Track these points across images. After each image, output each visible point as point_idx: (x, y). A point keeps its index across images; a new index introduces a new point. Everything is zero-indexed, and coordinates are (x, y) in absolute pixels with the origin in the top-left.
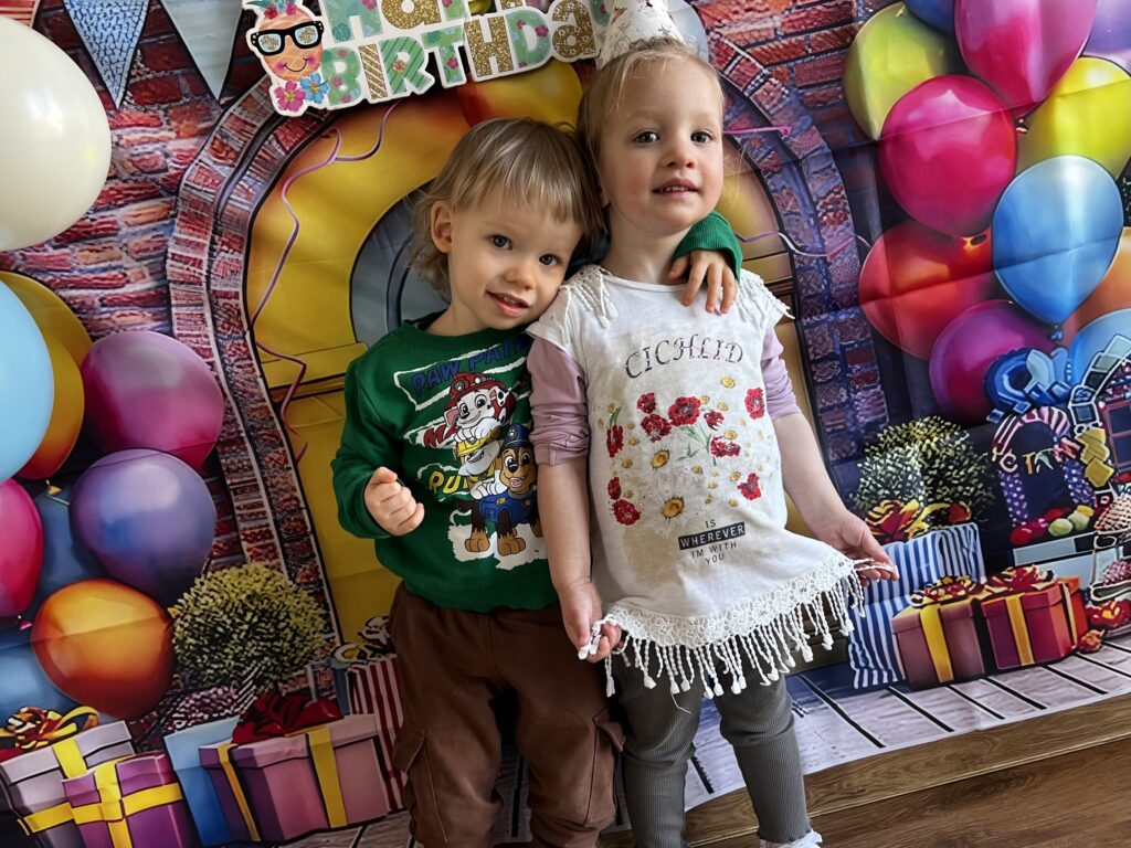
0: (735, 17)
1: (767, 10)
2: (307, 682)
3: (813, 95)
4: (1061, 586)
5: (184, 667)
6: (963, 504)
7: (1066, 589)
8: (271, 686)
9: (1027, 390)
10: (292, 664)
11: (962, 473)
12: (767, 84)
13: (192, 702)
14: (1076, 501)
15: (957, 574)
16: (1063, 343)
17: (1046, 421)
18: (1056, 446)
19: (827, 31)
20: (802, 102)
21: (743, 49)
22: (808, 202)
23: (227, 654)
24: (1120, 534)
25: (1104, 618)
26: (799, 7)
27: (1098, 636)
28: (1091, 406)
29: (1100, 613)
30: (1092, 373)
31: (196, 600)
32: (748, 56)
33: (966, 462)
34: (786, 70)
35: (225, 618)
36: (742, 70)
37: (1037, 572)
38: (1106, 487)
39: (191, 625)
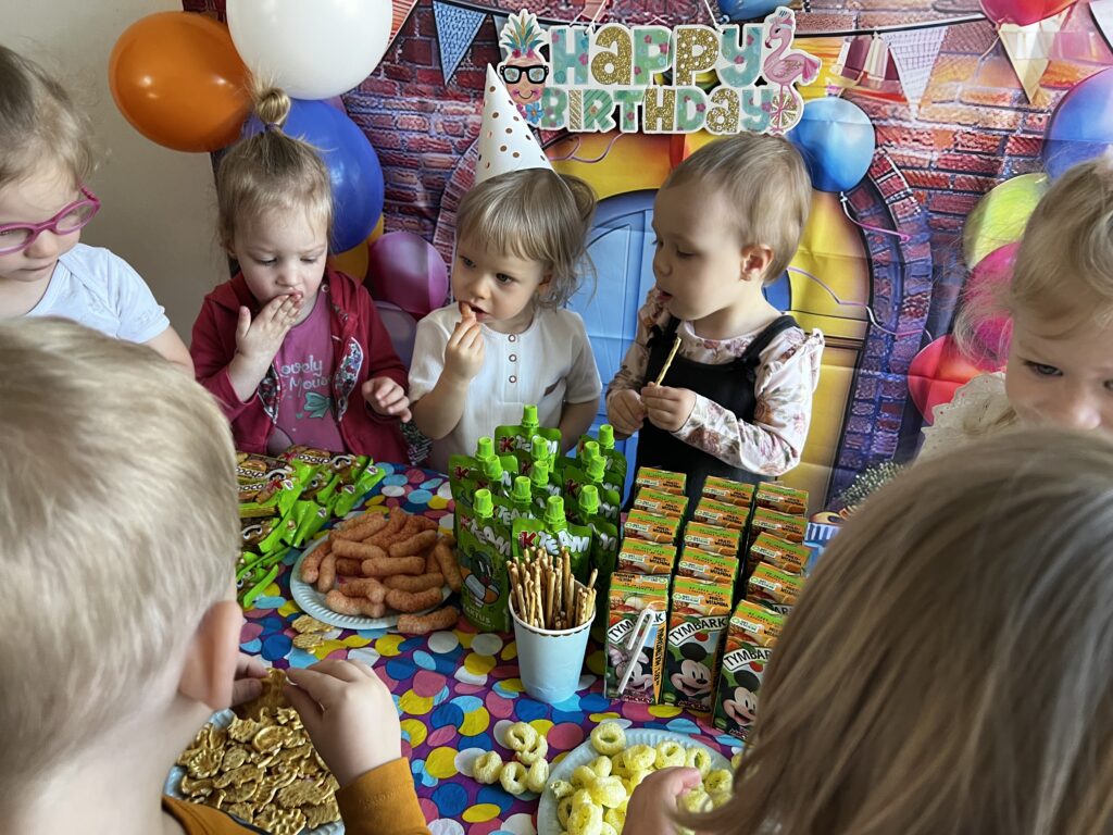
0: (903, 142)
1: (931, 145)
3: (938, 220)
12: (907, 200)
19: (971, 176)
20: (928, 221)
21: (899, 168)
22: (899, 295)
26: (957, 151)
32: (900, 175)
34: (926, 195)
36: (892, 183)
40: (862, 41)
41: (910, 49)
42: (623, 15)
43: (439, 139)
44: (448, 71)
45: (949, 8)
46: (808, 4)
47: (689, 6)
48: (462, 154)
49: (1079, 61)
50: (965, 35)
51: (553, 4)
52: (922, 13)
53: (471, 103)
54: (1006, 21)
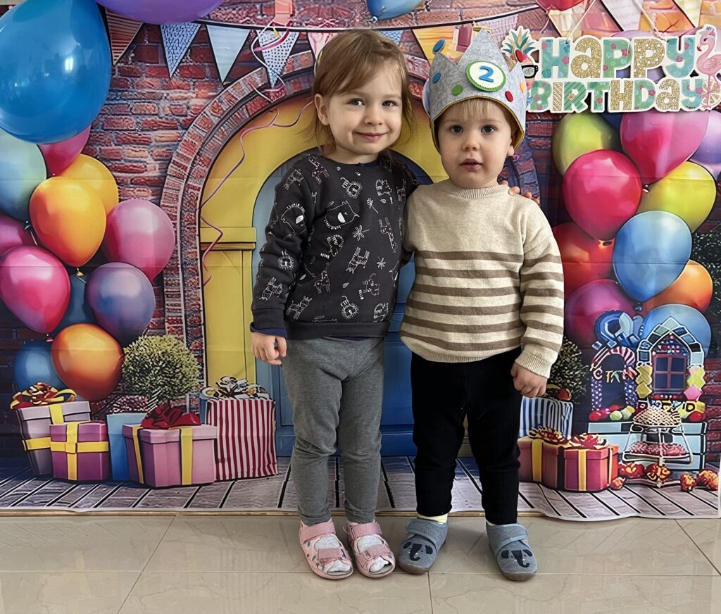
2: (185, 402)
3: (535, 142)
4: (609, 449)
5: (124, 379)
6: (568, 391)
7: (611, 451)
8: (166, 401)
9: (617, 334)
10: (179, 392)
11: (571, 373)
13: (125, 400)
14: (627, 403)
15: (555, 429)
16: (640, 313)
17: (623, 355)
18: (625, 370)
20: (529, 143)
23: (147, 380)
24: (647, 427)
25: (626, 472)
27: (621, 481)
28: (648, 353)
29: (625, 468)
30: (653, 334)
31: (137, 347)
33: (576, 368)
35: (150, 360)
37: (599, 439)
38: (645, 399)
39: (133, 359)
40: (466, 29)
41: (497, 30)
42: (303, 21)
43: (167, 119)
44: (172, 67)
45: (517, 3)
46: (427, 6)
47: (349, 12)
48: (187, 129)
49: (600, 30)
50: (529, 19)
51: (251, 15)
52: (501, 8)
53: (191, 90)
54: (552, 8)
